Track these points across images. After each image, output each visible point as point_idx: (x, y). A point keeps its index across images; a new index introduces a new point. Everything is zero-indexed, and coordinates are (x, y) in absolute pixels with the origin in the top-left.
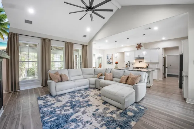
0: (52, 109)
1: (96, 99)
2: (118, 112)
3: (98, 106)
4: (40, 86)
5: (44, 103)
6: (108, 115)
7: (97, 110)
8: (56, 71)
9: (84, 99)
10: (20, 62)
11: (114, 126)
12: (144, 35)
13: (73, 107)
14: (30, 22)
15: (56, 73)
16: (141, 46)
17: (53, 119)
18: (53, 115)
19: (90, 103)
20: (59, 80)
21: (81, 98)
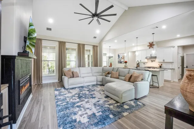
0: (64, 98)
1: (100, 93)
2: (116, 105)
3: (100, 99)
4: (57, 81)
5: (59, 93)
6: (106, 106)
7: (98, 101)
8: (69, 69)
9: (90, 93)
10: (43, 61)
11: (108, 114)
12: (153, 34)
13: (80, 97)
14: (50, 29)
15: (69, 70)
16: (154, 45)
17: (64, 104)
18: (64, 101)
19: (94, 96)
20: (71, 76)
21: (88, 92)
